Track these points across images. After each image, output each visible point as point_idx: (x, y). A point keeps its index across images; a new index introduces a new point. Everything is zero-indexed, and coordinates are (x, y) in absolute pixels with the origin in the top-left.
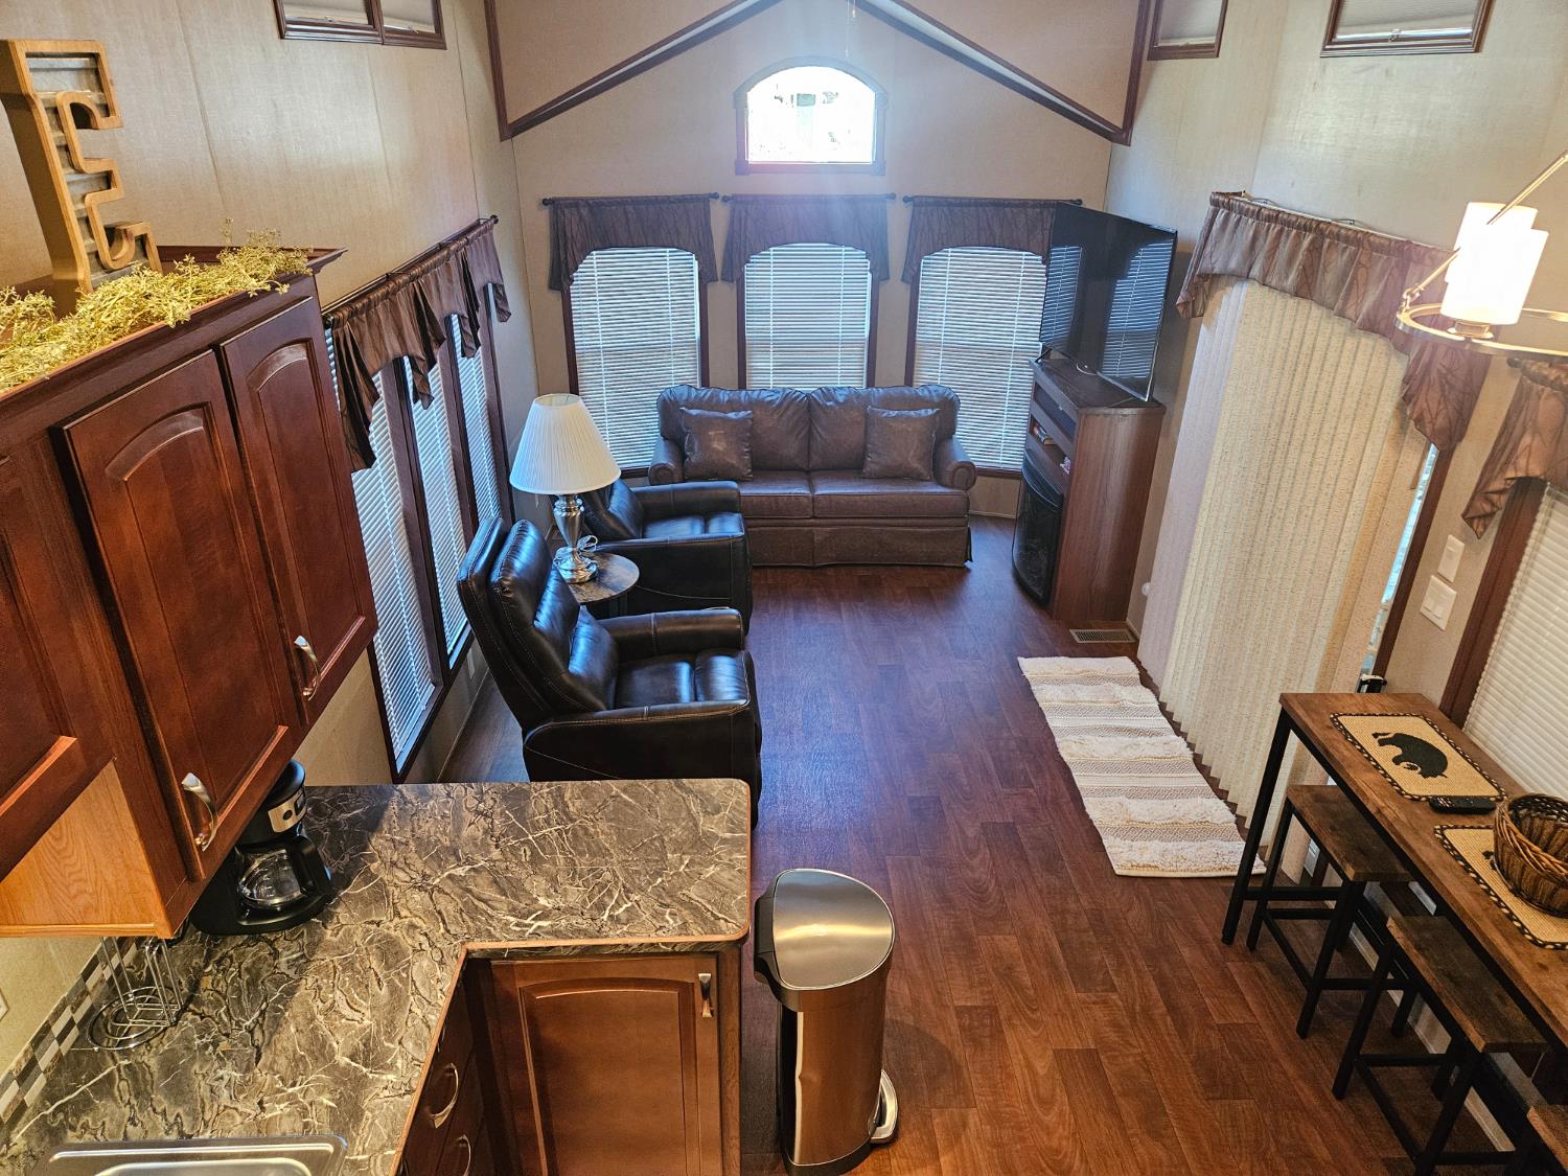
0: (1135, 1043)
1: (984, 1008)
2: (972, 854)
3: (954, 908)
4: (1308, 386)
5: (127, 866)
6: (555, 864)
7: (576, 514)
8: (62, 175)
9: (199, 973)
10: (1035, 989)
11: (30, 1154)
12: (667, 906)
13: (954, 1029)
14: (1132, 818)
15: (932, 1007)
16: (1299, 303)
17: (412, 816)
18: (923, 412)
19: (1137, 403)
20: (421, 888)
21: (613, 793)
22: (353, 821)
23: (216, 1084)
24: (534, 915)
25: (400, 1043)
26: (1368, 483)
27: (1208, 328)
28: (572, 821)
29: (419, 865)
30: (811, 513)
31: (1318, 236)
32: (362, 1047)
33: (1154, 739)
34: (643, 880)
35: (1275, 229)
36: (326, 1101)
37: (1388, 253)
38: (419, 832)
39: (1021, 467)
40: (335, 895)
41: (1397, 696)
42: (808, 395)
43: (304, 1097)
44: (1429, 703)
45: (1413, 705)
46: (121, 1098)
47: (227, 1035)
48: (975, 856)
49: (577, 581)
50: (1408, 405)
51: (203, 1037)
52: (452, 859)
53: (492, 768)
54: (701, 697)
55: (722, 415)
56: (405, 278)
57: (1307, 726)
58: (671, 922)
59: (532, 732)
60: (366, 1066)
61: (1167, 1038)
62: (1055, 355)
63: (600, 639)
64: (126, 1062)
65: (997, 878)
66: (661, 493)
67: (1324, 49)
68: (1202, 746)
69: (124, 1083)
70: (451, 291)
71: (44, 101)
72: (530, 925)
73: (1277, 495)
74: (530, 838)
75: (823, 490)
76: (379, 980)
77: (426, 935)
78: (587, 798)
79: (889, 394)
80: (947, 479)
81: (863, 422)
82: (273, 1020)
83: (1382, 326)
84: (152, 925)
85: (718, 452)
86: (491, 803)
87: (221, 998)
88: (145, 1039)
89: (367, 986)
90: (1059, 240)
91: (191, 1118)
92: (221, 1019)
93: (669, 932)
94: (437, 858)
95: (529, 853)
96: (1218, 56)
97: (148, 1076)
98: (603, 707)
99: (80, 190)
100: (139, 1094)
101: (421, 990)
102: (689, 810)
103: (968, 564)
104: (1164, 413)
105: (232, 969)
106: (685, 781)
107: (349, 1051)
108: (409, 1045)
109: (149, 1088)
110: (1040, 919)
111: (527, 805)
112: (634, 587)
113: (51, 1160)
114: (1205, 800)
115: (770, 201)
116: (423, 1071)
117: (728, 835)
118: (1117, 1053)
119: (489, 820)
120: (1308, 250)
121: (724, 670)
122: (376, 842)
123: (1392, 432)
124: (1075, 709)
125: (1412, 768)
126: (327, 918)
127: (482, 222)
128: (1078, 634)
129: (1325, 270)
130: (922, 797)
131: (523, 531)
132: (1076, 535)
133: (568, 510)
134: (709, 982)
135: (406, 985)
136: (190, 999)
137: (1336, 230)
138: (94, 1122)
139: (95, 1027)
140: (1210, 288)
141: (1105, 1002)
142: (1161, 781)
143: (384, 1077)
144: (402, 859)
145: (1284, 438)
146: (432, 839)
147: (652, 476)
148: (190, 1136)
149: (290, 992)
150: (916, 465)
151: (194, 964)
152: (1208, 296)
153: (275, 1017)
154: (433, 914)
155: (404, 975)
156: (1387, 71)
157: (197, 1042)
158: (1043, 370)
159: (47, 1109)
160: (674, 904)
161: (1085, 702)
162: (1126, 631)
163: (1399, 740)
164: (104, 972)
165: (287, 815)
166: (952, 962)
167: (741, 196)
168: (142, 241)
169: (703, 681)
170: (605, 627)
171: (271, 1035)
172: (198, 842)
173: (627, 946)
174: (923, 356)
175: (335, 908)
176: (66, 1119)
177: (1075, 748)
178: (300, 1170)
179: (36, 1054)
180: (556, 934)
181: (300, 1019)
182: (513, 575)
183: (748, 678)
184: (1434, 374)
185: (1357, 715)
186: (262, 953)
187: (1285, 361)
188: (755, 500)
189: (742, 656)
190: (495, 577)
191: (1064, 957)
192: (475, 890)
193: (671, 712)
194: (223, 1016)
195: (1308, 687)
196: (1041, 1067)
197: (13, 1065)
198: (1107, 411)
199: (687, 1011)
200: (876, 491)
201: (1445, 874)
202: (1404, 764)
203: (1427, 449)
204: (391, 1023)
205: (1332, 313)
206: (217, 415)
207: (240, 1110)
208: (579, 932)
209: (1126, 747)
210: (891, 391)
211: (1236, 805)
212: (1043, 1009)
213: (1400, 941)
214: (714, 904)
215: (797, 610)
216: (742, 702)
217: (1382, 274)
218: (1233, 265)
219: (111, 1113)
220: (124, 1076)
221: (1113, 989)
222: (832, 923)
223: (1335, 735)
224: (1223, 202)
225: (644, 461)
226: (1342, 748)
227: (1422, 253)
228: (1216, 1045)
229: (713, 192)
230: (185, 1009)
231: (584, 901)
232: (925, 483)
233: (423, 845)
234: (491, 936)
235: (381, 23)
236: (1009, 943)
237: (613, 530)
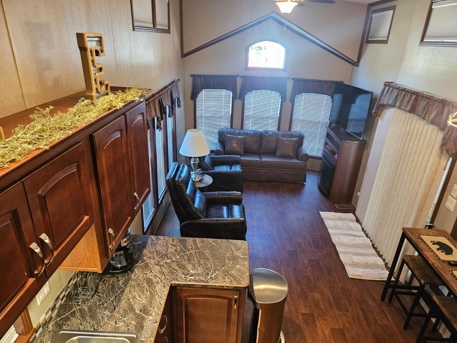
0: (355, 328)
1: (309, 314)
2: (306, 268)
3: (301, 284)
4: (413, 138)
5: (93, 252)
6: (194, 261)
7: (197, 162)
8: (92, 69)
9: (98, 284)
10: (325, 309)
11: (53, 331)
12: (226, 276)
13: (301, 319)
14: (354, 261)
15: (295, 313)
16: (410, 114)
17: (155, 244)
18: (294, 139)
19: (358, 140)
20: (158, 265)
21: (210, 242)
22: (139, 245)
23: (103, 316)
24: (189, 275)
25: (153, 308)
26: (430, 168)
27: (381, 120)
28: (199, 249)
29: (157, 258)
30: (260, 166)
31: (417, 96)
32: (143, 308)
33: (360, 238)
34: (219, 268)
35: (403, 93)
36: (133, 323)
37: (439, 102)
38: (157, 249)
39: (321, 156)
40: (134, 265)
41: (437, 230)
42: (261, 132)
43: (128, 321)
44: (447, 233)
45: (442, 233)
46: (78, 317)
47: (106, 302)
48: (307, 269)
49: (195, 181)
50: (444, 146)
51: (100, 302)
52: (166, 257)
53: (168, 233)
54: (230, 217)
55: (236, 137)
56: (158, 95)
57: (411, 237)
58: (227, 280)
59: (183, 223)
60: (144, 314)
61: (365, 328)
62: (333, 125)
63: (202, 198)
64: (79, 308)
65: (313, 276)
66: (218, 158)
67: (420, 44)
68: (375, 241)
69: (78, 314)
70: (168, 99)
71: (89, 49)
72: (188, 278)
73: (401, 169)
74: (187, 253)
75: (264, 159)
76: (147, 290)
77: (159, 278)
78: (203, 243)
79: (284, 133)
80: (300, 159)
81: (276, 141)
82: (118, 299)
83: (436, 123)
84: (97, 269)
85: (235, 147)
86: (176, 242)
87: (104, 292)
88: (84, 302)
89: (144, 292)
90: (336, 92)
91: (97, 325)
92: (104, 297)
93: (227, 283)
94: (162, 257)
95: (187, 257)
96: (387, 43)
97: (85, 312)
98: (203, 218)
99: (95, 72)
100: (82, 317)
101: (159, 294)
102: (231, 249)
103: (305, 183)
104: (366, 143)
105: (107, 284)
106: (230, 240)
107: (139, 309)
108: (156, 309)
109: (85, 315)
110: (326, 289)
111: (187, 244)
112: (211, 184)
113: (59, 333)
114: (376, 258)
115: (254, 78)
116: (160, 316)
117: (243, 257)
118: (350, 331)
119: (176, 247)
120: (414, 100)
121: (236, 209)
122: (145, 251)
123: (438, 153)
124: (336, 227)
125: (443, 252)
126: (132, 271)
127: (176, 81)
128: (337, 206)
129: (419, 106)
130: (291, 250)
131: (184, 166)
132: (338, 176)
133: (195, 161)
134: (237, 298)
135: (154, 292)
136: (96, 291)
137: (422, 95)
138: (71, 324)
139: (70, 297)
140: (382, 109)
141: (346, 315)
142: (363, 251)
143: (149, 318)
144: (152, 257)
145: (404, 153)
146: (160, 251)
147: (216, 153)
148: (97, 330)
149: (123, 291)
150: (291, 154)
151: (96, 282)
152: (382, 111)
153: (119, 298)
154: (161, 272)
155: (154, 289)
156: (439, 51)
157: (98, 303)
158: (330, 129)
159: (58, 319)
160: (228, 275)
161: (340, 226)
162: (352, 206)
163: (438, 243)
164: (73, 282)
165: (125, 242)
166: (300, 300)
167: (246, 76)
168: (107, 85)
169: (230, 212)
170: (204, 195)
171: (118, 303)
172: (110, 247)
173: (215, 286)
174: (294, 123)
175: (134, 269)
176: (63, 322)
177: (337, 239)
178: (127, 341)
179: (56, 303)
180: (196, 281)
181: (126, 299)
182: (181, 179)
183: (243, 212)
184: (452, 138)
185: (426, 235)
186: (115, 280)
187: (405, 131)
188: (244, 161)
189: (241, 206)
190: (177, 179)
191: (334, 301)
192: (172, 267)
193: (222, 220)
194: (105, 296)
195: (410, 226)
196: (327, 332)
197: (50, 306)
198: (349, 141)
199: (230, 306)
200: (279, 161)
201: (454, 284)
202: (440, 251)
203: (449, 159)
204: (151, 302)
205: (421, 118)
206: (124, 132)
207: (110, 323)
208: (202, 281)
209: (352, 240)
210: (285, 132)
211: (385, 260)
212: (327, 316)
213: (437, 303)
214: (239, 276)
215: (255, 194)
216: (242, 219)
217: (437, 108)
218: (390, 102)
219: (75, 322)
220: (78, 312)
221: (348, 311)
222: (270, 285)
223: (419, 240)
224: (388, 85)
225: (214, 148)
226: (422, 245)
227: (449, 103)
228: (379, 331)
229: (238, 75)
230: (95, 294)
231: (203, 272)
232: (294, 159)
233: (158, 253)
234: (177, 280)
235: (156, 27)
236: (317, 296)
237: (206, 167)
